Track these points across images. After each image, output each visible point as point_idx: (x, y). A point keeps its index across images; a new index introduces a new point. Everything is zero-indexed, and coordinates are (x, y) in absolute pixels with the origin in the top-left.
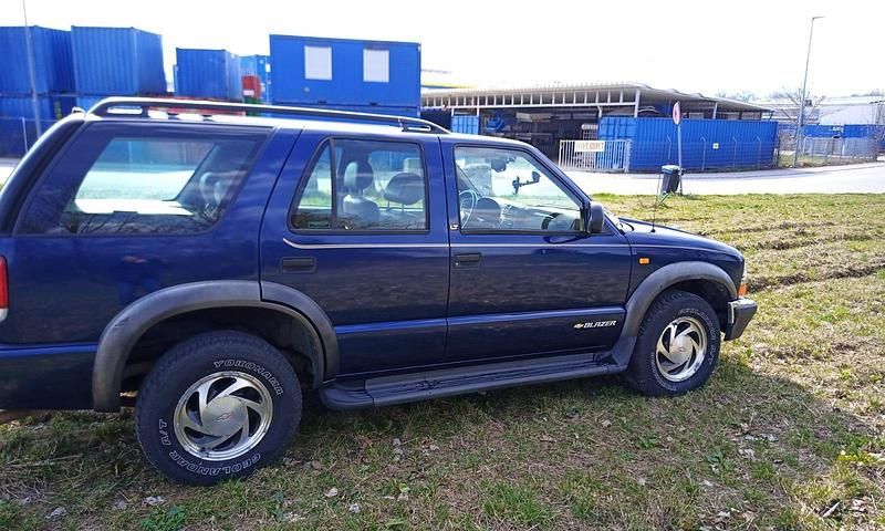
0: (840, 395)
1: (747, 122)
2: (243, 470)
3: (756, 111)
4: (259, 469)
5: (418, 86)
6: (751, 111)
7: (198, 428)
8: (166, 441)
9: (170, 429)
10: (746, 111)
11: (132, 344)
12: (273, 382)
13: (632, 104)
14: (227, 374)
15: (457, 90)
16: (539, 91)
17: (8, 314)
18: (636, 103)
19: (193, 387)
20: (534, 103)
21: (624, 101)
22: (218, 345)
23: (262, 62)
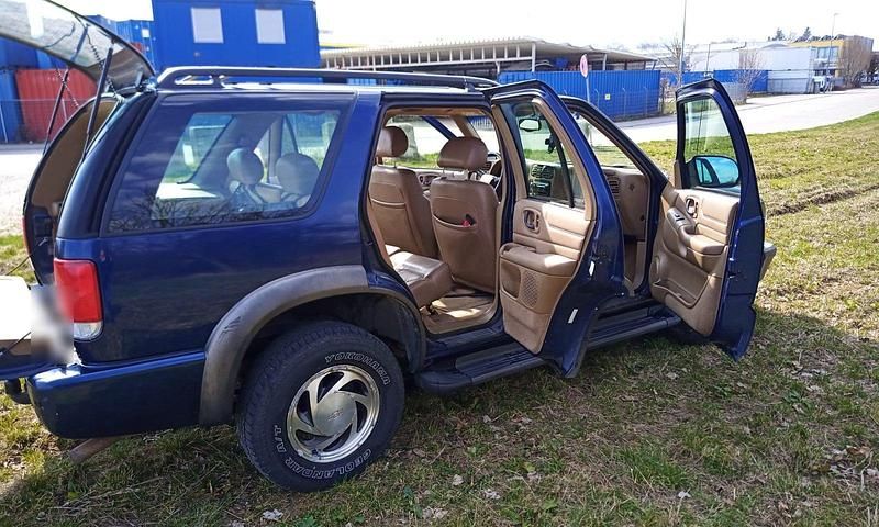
0: (856, 325)
1: (632, 72)
2: (354, 468)
3: (640, 61)
4: (370, 464)
5: (317, 47)
6: (635, 61)
7: (310, 429)
8: (281, 448)
9: (284, 435)
10: (631, 61)
11: (246, 347)
12: (381, 372)
13: (529, 58)
14: (335, 368)
15: (351, 50)
16: (435, 48)
17: (103, 327)
18: (533, 58)
19: (304, 387)
20: (431, 61)
21: (521, 56)
22: (327, 338)
23: (137, 27)
